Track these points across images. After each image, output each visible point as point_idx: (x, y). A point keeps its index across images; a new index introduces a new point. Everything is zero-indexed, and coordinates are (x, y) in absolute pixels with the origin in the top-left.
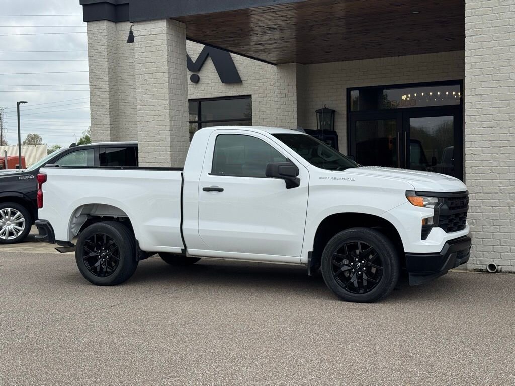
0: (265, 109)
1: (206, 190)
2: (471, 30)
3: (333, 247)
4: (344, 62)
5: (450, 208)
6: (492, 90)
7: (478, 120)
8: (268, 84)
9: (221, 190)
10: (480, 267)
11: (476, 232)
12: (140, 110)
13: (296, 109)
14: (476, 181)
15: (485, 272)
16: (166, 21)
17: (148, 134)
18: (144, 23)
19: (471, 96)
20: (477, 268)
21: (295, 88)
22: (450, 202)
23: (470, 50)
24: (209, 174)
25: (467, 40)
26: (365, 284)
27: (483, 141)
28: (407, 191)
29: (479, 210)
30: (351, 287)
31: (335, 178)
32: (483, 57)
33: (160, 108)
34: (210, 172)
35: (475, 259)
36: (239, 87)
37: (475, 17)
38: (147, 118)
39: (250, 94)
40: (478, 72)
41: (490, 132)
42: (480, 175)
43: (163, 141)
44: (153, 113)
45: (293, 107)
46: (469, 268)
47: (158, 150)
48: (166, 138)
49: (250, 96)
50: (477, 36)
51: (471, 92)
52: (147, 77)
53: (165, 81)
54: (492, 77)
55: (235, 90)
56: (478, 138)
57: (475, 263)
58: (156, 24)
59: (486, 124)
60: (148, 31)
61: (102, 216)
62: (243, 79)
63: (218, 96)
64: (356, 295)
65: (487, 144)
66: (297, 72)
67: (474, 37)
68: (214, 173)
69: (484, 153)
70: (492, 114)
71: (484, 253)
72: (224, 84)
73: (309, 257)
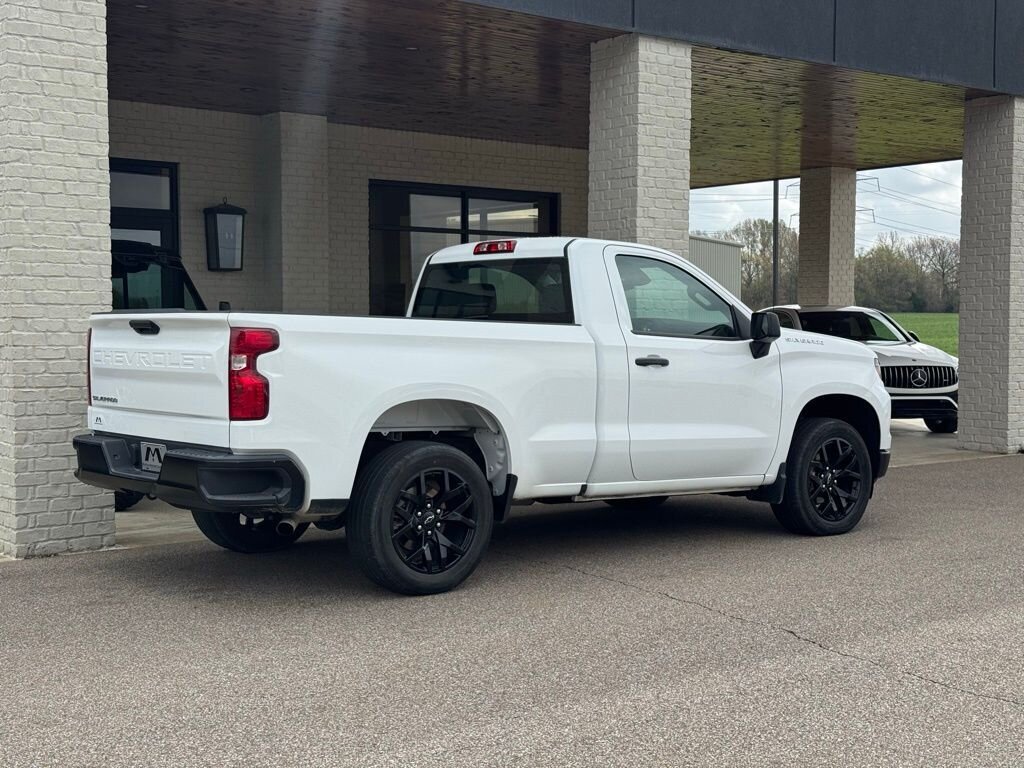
1: (641, 363)
2: (644, 115)
6: (665, 212)
9: (664, 363)
12: (18, 161)
17: (44, 228)
23: (643, 146)
24: (633, 332)
32: (657, 159)
33: (82, 162)
43: (90, 248)
44: (62, 172)
47: (75, 273)
48: (99, 243)
50: (650, 127)
51: (643, 211)
53: (98, 95)
73: (780, 473)
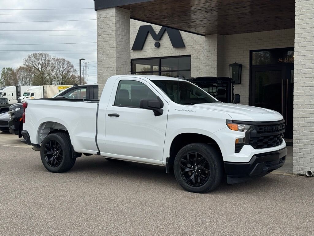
0: (198, 64)
1: (110, 115)
2: (299, 11)
3: (181, 155)
4: (249, 33)
5: (258, 132)
6: (312, 52)
7: (302, 72)
8: (201, 48)
9: (118, 116)
10: (302, 172)
11: (299, 148)
12: (100, 64)
13: (216, 64)
14: (300, 114)
15: (304, 176)
16: (115, 8)
17: (104, 79)
18: (103, 10)
19: (298, 56)
20: (299, 173)
21: (216, 50)
22: (259, 128)
23: (298, 25)
24: (113, 105)
25: (296, 18)
26: (199, 181)
27: (305, 86)
28: (227, 120)
29: (302, 134)
30: (190, 182)
31: (184, 110)
32: (306, 29)
33: (111, 63)
34: (113, 104)
35: (298, 166)
36: (183, 50)
37: (302, 2)
38: (103, 69)
39: (190, 54)
40: (303, 40)
41: (310, 81)
42: (303, 110)
44: (107, 66)
45: (214, 62)
46: (294, 173)
49: (190, 56)
50: (303, 15)
51: (298, 53)
52: (104, 44)
53: (114, 46)
54: (312, 43)
55: (181, 51)
56: (302, 85)
57: (298, 170)
58: (110, 11)
59: (307, 75)
60: (105, 15)
61: (59, 129)
62: (186, 45)
63: (170, 55)
64: (194, 187)
65: (308, 89)
66: (218, 40)
67: (301, 16)
68: (116, 104)
69: (306, 95)
70: (312, 68)
71: (305, 163)
72: (174, 48)
73: (167, 161)
